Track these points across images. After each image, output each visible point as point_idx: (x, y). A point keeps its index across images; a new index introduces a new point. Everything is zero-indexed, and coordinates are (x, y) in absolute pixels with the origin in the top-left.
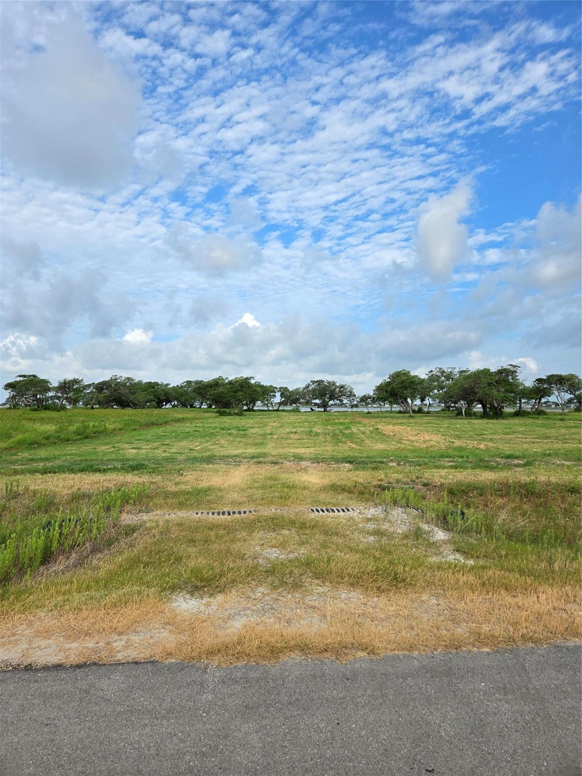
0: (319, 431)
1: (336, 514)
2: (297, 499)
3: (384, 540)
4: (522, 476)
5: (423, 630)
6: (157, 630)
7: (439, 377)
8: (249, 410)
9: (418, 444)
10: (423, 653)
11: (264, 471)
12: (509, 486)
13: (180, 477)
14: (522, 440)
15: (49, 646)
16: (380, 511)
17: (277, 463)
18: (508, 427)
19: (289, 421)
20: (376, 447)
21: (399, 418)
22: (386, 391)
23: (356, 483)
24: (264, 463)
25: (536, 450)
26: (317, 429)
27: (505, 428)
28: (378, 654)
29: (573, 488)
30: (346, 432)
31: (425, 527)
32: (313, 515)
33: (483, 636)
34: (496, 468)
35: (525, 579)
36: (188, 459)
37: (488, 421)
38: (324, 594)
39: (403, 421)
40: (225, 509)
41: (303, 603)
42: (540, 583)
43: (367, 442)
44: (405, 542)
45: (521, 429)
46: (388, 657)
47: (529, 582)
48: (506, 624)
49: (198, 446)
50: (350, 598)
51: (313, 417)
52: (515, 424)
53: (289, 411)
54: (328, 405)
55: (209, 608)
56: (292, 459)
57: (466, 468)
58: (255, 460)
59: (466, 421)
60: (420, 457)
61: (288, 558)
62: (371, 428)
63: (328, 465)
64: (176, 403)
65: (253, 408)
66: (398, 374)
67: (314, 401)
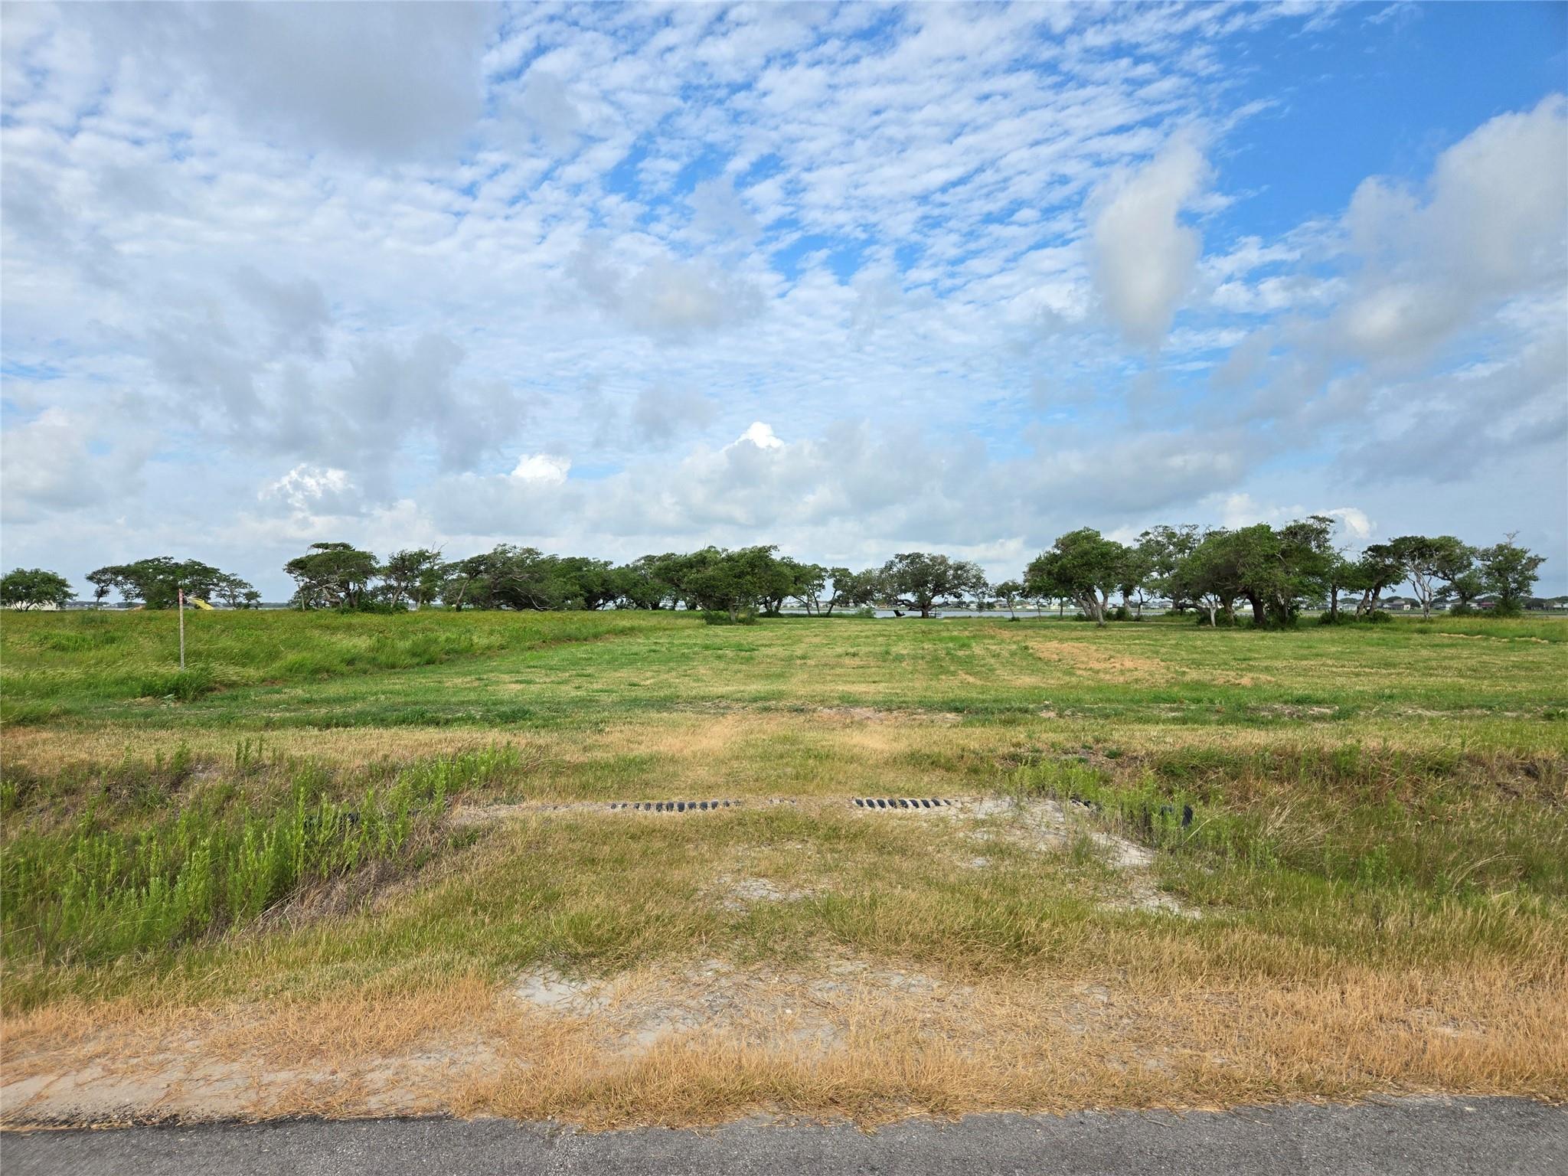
0: (905, 652)
1: (909, 811)
2: (831, 779)
3: (1007, 866)
4: (1328, 738)
5: (1064, 1061)
6: (471, 1048)
7: (1163, 545)
8: (769, 614)
9: (1108, 677)
10: (1061, 1113)
11: (775, 726)
12: (1297, 760)
13: (598, 737)
14: (1334, 669)
15: (228, 1077)
16: (1005, 805)
17: (802, 710)
18: (1306, 645)
19: (846, 634)
20: (1019, 682)
21: (1075, 629)
22: (1049, 573)
23: (963, 750)
24: (777, 710)
25: (1361, 688)
26: (901, 649)
27: (1299, 647)
28: (954, 1113)
29: (1440, 764)
30: (960, 653)
31: (1100, 839)
32: (859, 813)
33: (1204, 1078)
34: (1271, 722)
35: (1316, 951)
36: (622, 702)
37: (1264, 634)
38: (851, 977)
39: (1084, 634)
40: (676, 800)
41: (803, 996)
42: (1349, 961)
43: (1002, 673)
44: (1050, 869)
45: (1334, 649)
46: (976, 1119)
47: (1324, 957)
48: (1261, 1052)
49: (648, 679)
50: (910, 985)
51: (897, 627)
52: (1321, 640)
53: (853, 616)
54: (930, 604)
55: (594, 1001)
56: (836, 702)
57: (1204, 723)
58: (759, 704)
59: (1216, 635)
60: (1109, 700)
61: (788, 899)
62: (1014, 647)
63: (911, 715)
64: (625, 599)
65: (778, 610)
66: (1074, 539)
67: (902, 596)
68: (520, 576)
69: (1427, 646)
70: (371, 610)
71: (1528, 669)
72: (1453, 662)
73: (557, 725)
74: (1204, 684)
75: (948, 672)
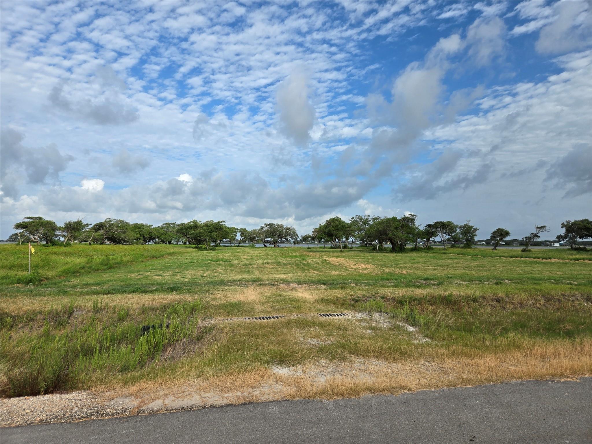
1: (337, 317)
3: (378, 332)
4: (440, 291)
7: (359, 222)
8: (216, 246)
9: (361, 271)
11: (269, 291)
12: (435, 298)
13: (212, 296)
14: (427, 268)
16: (365, 315)
17: (273, 285)
18: (412, 258)
20: (333, 273)
21: (334, 252)
22: (324, 232)
23: (337, 297)
24: (265, 285)
25: (440, 274)
26: (282, 260)
29: (474, 299)
30: (304, 262)
37: (396, 254)
38: (363, 363)
41: (354, 368)
45: (422, 260)
50: (379, 364)
53: (247, 247)
54: (277, 242)
55: (297, 372)
61: (326, 344)
62: (321, 260)
63: (310, 286)
64: (157, 240)
65: (220, 244)
66: (333, 220)
67: (267, 239)
68: (116, 231)
69: (448, 259)
70: (56, 245)
71: (482, 267)
72: (459, 265)
73: (194, 292)
74: (392, 274)
75: (306, 270)
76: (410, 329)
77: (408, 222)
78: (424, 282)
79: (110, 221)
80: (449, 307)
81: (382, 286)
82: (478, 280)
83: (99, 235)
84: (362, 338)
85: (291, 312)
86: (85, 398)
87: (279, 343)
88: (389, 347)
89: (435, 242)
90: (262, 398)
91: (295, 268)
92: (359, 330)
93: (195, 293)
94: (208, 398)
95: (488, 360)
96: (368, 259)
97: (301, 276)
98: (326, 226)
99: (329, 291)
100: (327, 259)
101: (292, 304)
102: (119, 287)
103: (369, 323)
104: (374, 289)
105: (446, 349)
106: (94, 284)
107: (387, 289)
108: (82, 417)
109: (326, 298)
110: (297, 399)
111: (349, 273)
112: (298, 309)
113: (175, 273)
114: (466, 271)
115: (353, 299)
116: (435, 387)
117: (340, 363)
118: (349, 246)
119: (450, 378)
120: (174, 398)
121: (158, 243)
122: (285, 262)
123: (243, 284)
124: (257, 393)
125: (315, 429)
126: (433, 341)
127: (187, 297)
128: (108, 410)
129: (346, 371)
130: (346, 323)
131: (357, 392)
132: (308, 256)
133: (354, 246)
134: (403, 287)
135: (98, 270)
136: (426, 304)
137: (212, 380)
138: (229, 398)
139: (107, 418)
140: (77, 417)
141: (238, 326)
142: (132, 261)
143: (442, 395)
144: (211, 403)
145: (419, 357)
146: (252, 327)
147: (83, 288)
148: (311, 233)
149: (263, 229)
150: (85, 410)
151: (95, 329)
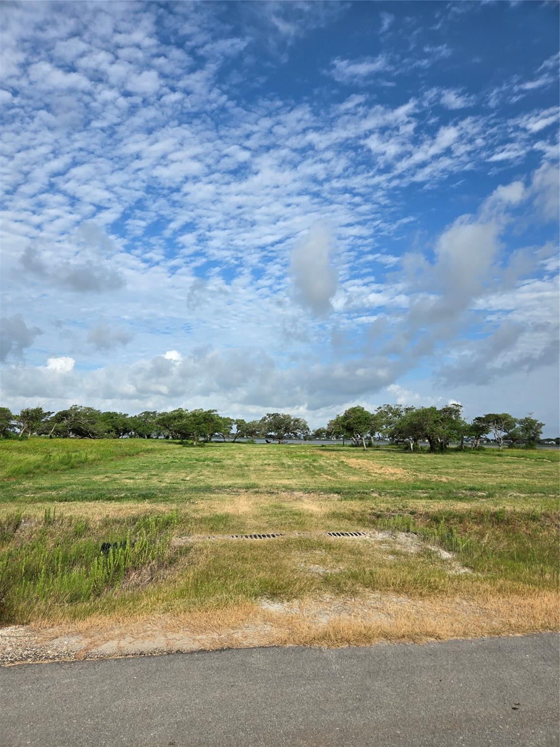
1: (352, 537)
3: (403, 559)
4: (488, 506)
7: (387, 413)
8: (206, 441)
9: (387, 477)
12: (482, 515)
14: (474, 474)
16: (387, 535)
17: (273, 493)
23: (352, 511)
24: (262, 493)
30: (315, 464)
31: (432, 548)
32: (333, 538)
34: (465, 499)
36: (190, 489)
37: (435, 455)
38: (379, 599)
41: (367, 605)
43: (339, 474)
44: (421, 560)
45: (468, 464)
49: (186, 477)
50: (401, 601)
53: (246, 443)
54: (282, 437)
56: (283, 489)
58: (251, 490)
60: (395, 488)
61: (333, 573)
62: (337, 461)
63: (319, 495)
64: (133, 433)
65: (210, 439)
66: (354, 410)
67: (270, 433)
68: (84, 421)
69: (504, 463)
70: (10, 438)
71: (548, 475)
72: (518, 471)
73: (171, 500)
74: (428, 481)
75: (317, 474)
76: (446, 555)
77: (450, 414)
78: (468, 493)
79: (76, 409)
80: (500, 527)
81: (413, 497)
82: (541, 492)
83: (63, 426)
84: (380, 566)
85: (292, 529)
86: (22, 635)
87: (272, 570)
88: (415, 579)
89: (488, 440)
90: (244, 643)
91: (302, 472)
92: (378, 555)
93: (173, 501)
94: (175, 641)
95: (546, 599)
96: (398, 461)
97: (310, 482)
98: (345, 418)
99: (343, 502)
100: (344, 460)
101: (294, 519)
102: (79, 493)
103: (391, 547)
104: (402, 500)
105: (490, 583)
106: (50, 489)
107: (419, 501)
108: (16, 660)
109: (338, 512)
110: (288, 645)
111: (372, 480)
112: (301, 525)
113: (151, 475)
114: (526, 480)
115: (374, 514)
116: (473, 634)
117: (349, 599)
118: (375, 443)
119: (494, 623)
120: (132, 640)
121: (134, 437)
122: (290, 463)
123: (234, 492)
124: (238, 635)
125: (308, 687)
126: (474, 572)
127: (161, 507)
128: (49, 652)
129: (355, 610)
130: (361, 545)
131: (368, 638)
132: (321, 456)
133: (381, 443)
134: (440, 499)
135: (56, 470)
136: (469, 523)
137: (182, 616)
138: (203, 641)
139: (46, 662)
140: (9, 659)
141: (222, 546)
142: (99, 460)
143: (481, 646)
144: (178, 647)
145: (453, 594)
146: (241, 548)
147: (35, 493)
148: (326, 427)
149: (264, 420)
150: (20, 650)
151: (45, 547)
